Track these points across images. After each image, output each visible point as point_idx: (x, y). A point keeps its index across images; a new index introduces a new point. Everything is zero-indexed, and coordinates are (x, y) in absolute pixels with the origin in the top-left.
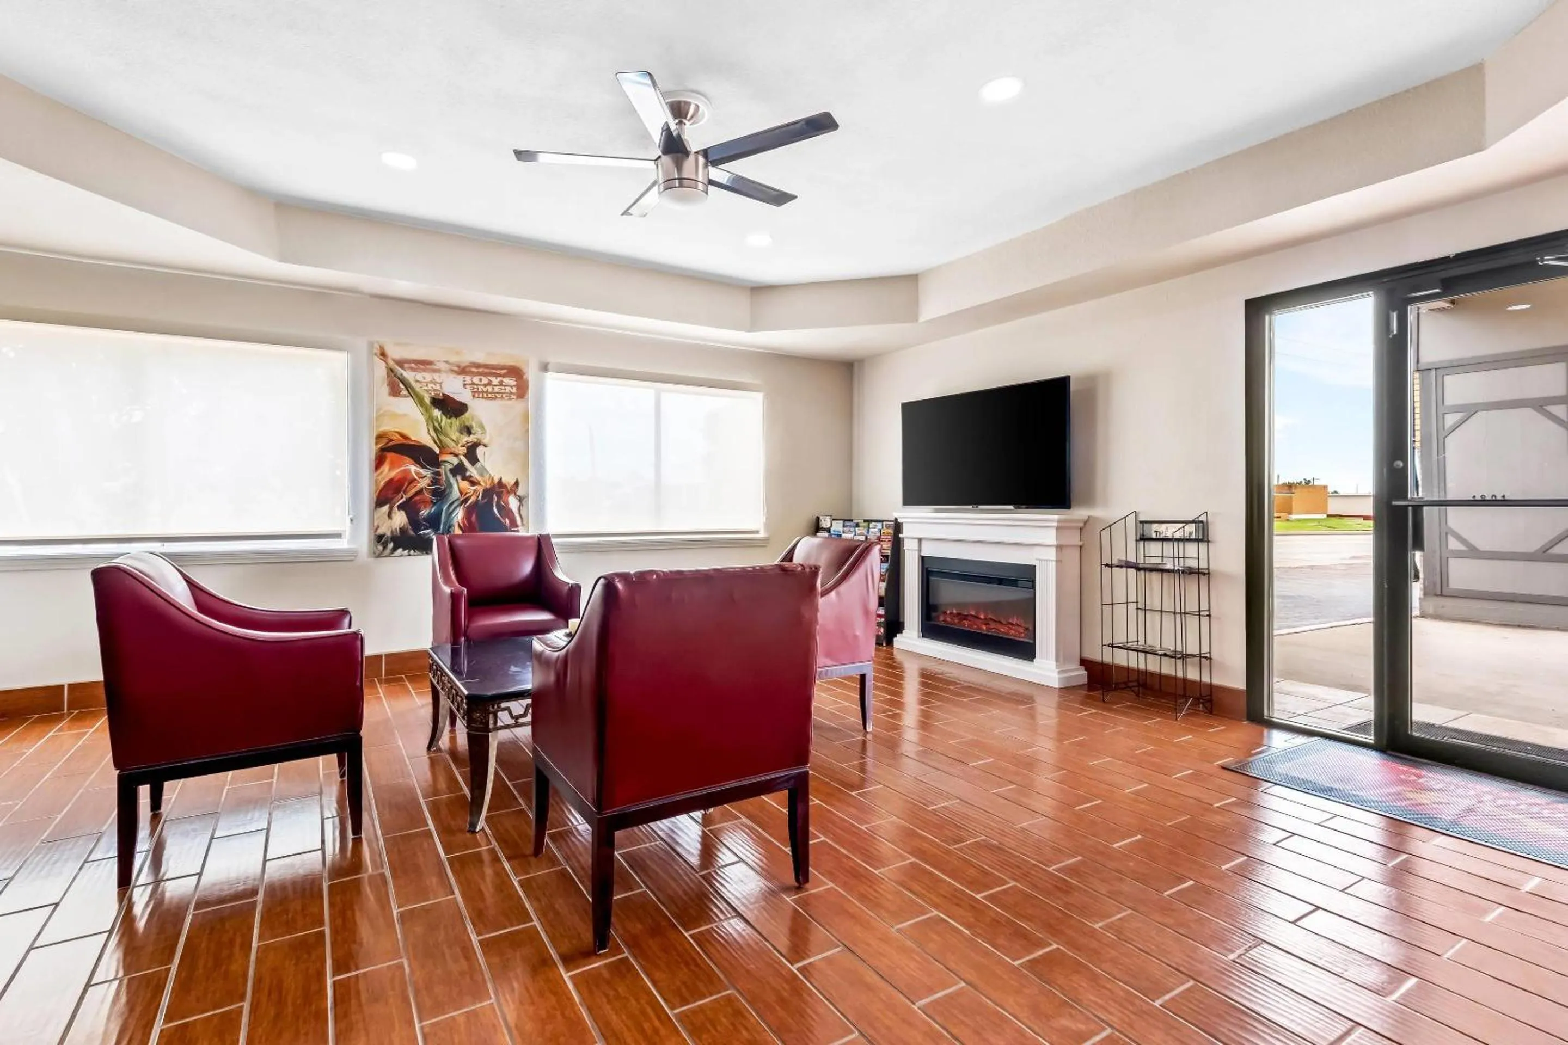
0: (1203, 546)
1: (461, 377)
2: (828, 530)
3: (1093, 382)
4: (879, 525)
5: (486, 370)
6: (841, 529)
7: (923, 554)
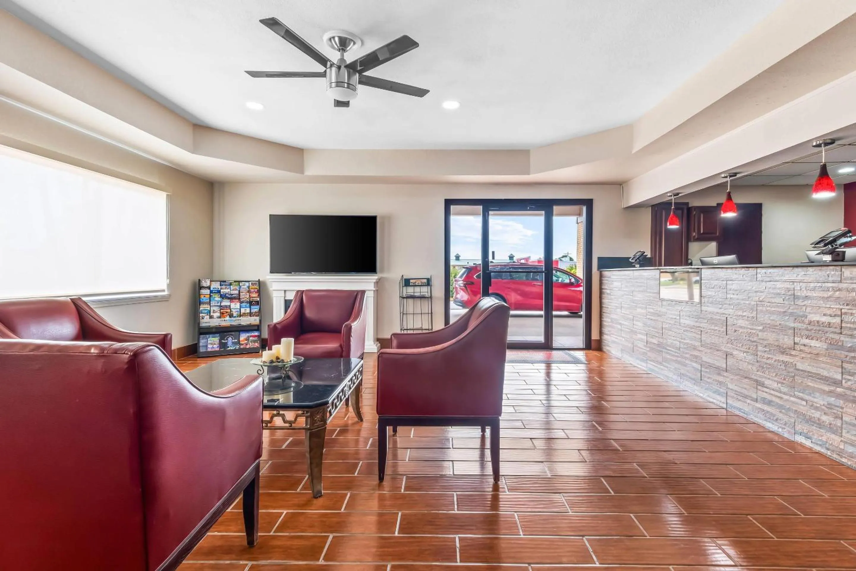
0: (429, 287)
2: (209, 288)
3: (388, 218)
4: (247, 284)
6: (219, 287)
7: (286, 298)
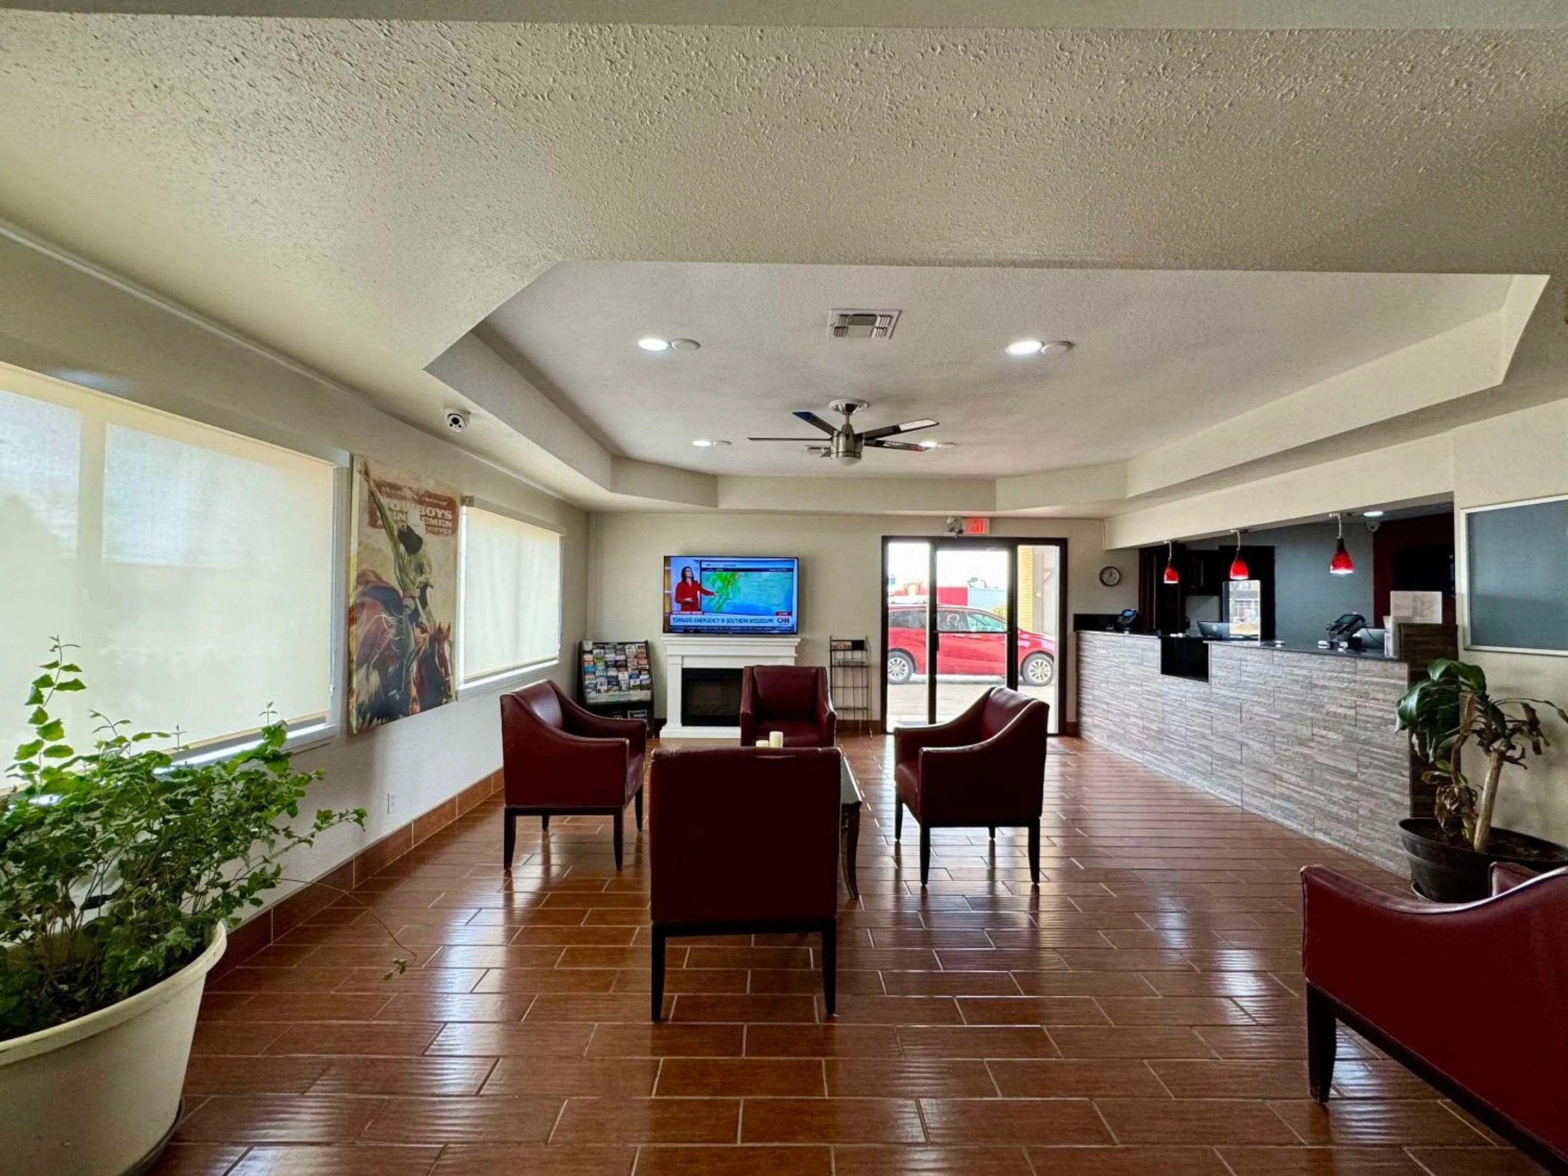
0: (862, 652)
1: (419, 506)
2: (591, 652)
4: (634, 647)
5: (435, 501)
7: (683, 667)
